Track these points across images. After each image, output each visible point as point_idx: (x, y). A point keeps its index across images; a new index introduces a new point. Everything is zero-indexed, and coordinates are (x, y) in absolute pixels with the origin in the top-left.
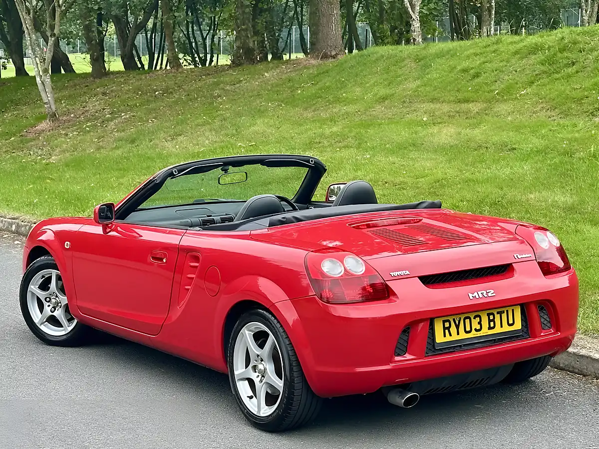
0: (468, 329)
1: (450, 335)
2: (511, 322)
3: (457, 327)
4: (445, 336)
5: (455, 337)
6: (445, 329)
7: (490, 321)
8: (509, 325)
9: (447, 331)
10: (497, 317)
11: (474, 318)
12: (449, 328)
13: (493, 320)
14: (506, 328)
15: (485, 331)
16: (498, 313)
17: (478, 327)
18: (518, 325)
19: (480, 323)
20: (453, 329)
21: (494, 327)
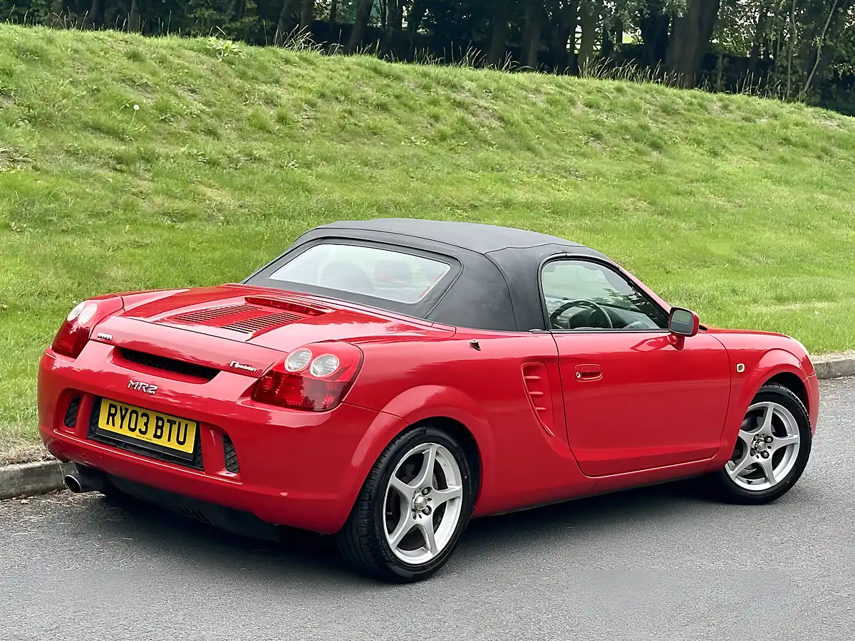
0: (133, 427)
1: (114, 425)
2: (181, 439)
3: (123, 418)
4: (108, 423)
5: (116, 430)
6: (110, 414)
7: (157, 427)
8: (179, 443)
9: (111, 418)
10: (167, 426)
11: (142, 416)
12: (114, 416)
13: (161, 428)
14: (173, 445)
15: (149, 437)
16: (169, 421)
17: (143, 430)
18: (189, 448)
19: (146, 424)
20: (118, 419)
21: (160, 437)
